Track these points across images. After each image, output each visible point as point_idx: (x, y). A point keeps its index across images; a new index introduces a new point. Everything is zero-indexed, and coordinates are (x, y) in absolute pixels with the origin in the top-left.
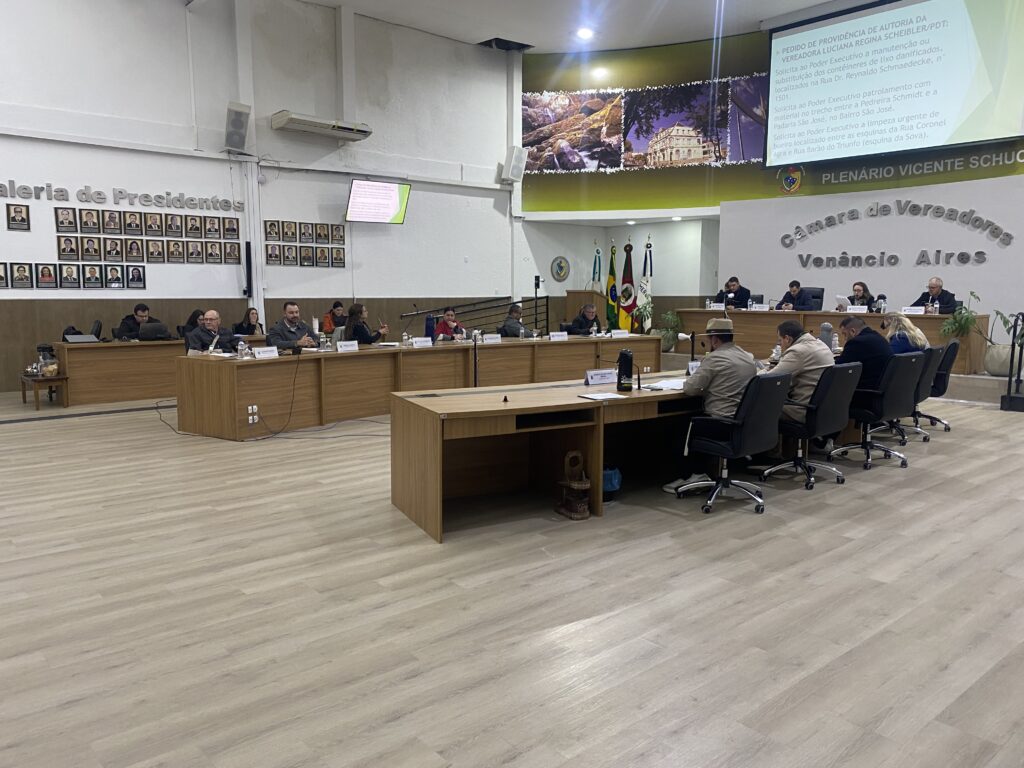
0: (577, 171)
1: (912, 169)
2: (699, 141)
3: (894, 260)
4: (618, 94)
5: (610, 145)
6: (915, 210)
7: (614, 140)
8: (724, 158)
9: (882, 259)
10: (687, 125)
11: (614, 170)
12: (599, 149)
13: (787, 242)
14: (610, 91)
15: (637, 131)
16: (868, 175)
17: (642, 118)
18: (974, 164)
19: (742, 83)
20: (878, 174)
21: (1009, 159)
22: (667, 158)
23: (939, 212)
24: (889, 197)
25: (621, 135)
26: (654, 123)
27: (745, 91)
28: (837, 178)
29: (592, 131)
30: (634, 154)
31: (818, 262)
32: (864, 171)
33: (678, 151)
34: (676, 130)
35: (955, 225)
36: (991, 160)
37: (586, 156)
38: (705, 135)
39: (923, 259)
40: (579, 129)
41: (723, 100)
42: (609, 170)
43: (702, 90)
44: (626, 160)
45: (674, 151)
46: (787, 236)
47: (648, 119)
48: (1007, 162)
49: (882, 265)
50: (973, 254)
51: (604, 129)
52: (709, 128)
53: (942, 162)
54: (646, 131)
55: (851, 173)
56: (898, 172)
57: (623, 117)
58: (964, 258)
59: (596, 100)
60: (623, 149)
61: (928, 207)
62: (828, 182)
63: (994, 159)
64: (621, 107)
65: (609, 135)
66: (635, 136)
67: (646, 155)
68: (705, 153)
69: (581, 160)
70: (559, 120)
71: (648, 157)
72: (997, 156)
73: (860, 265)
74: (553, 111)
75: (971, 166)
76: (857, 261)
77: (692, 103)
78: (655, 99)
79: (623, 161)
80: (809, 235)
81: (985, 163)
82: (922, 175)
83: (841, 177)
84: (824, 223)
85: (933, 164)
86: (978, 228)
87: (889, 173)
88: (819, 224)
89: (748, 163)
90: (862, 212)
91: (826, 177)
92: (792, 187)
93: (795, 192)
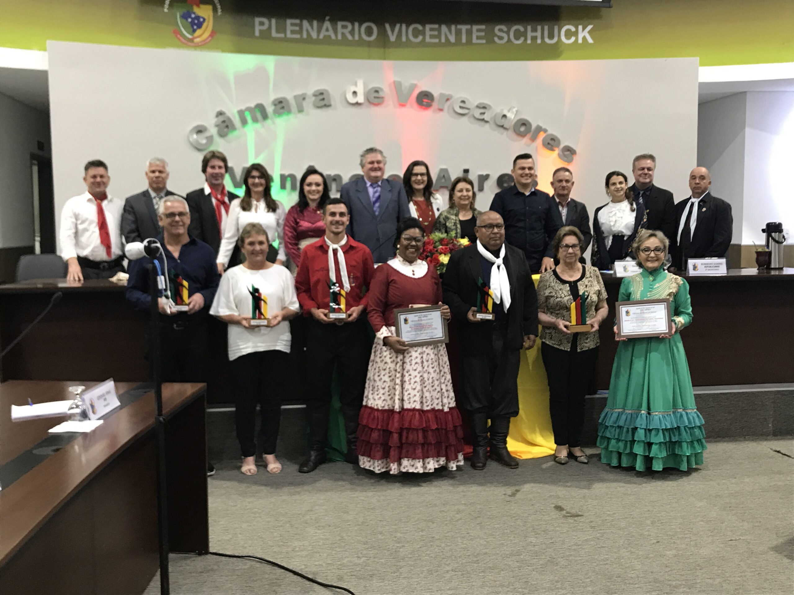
1: (407, 32)
6: (425, 100)
13: (201, 140)
16: (336, 32)
18: (501, 38)
20: (352, 33)
21: (551, 36)
28: (281, 29)
32: (327, 24)
36: (525, 34)
46: (200, 130)
48: (547, 40)
53: (453, 27)
55: (305, 23)
62: (265, 34)
63: (530, 34)
72: (534, 30)
75: (496, 39)
81: (517, 38)
82: (423, 44)
83: (289, 28)
84: (270, 109)
85: (439, 30)
86: (522, 135)
87: (369, 32)
88: (260, 109)
90: (337, 98)
91: (260, 24)
92: (198, 32)
93: (203, 44)
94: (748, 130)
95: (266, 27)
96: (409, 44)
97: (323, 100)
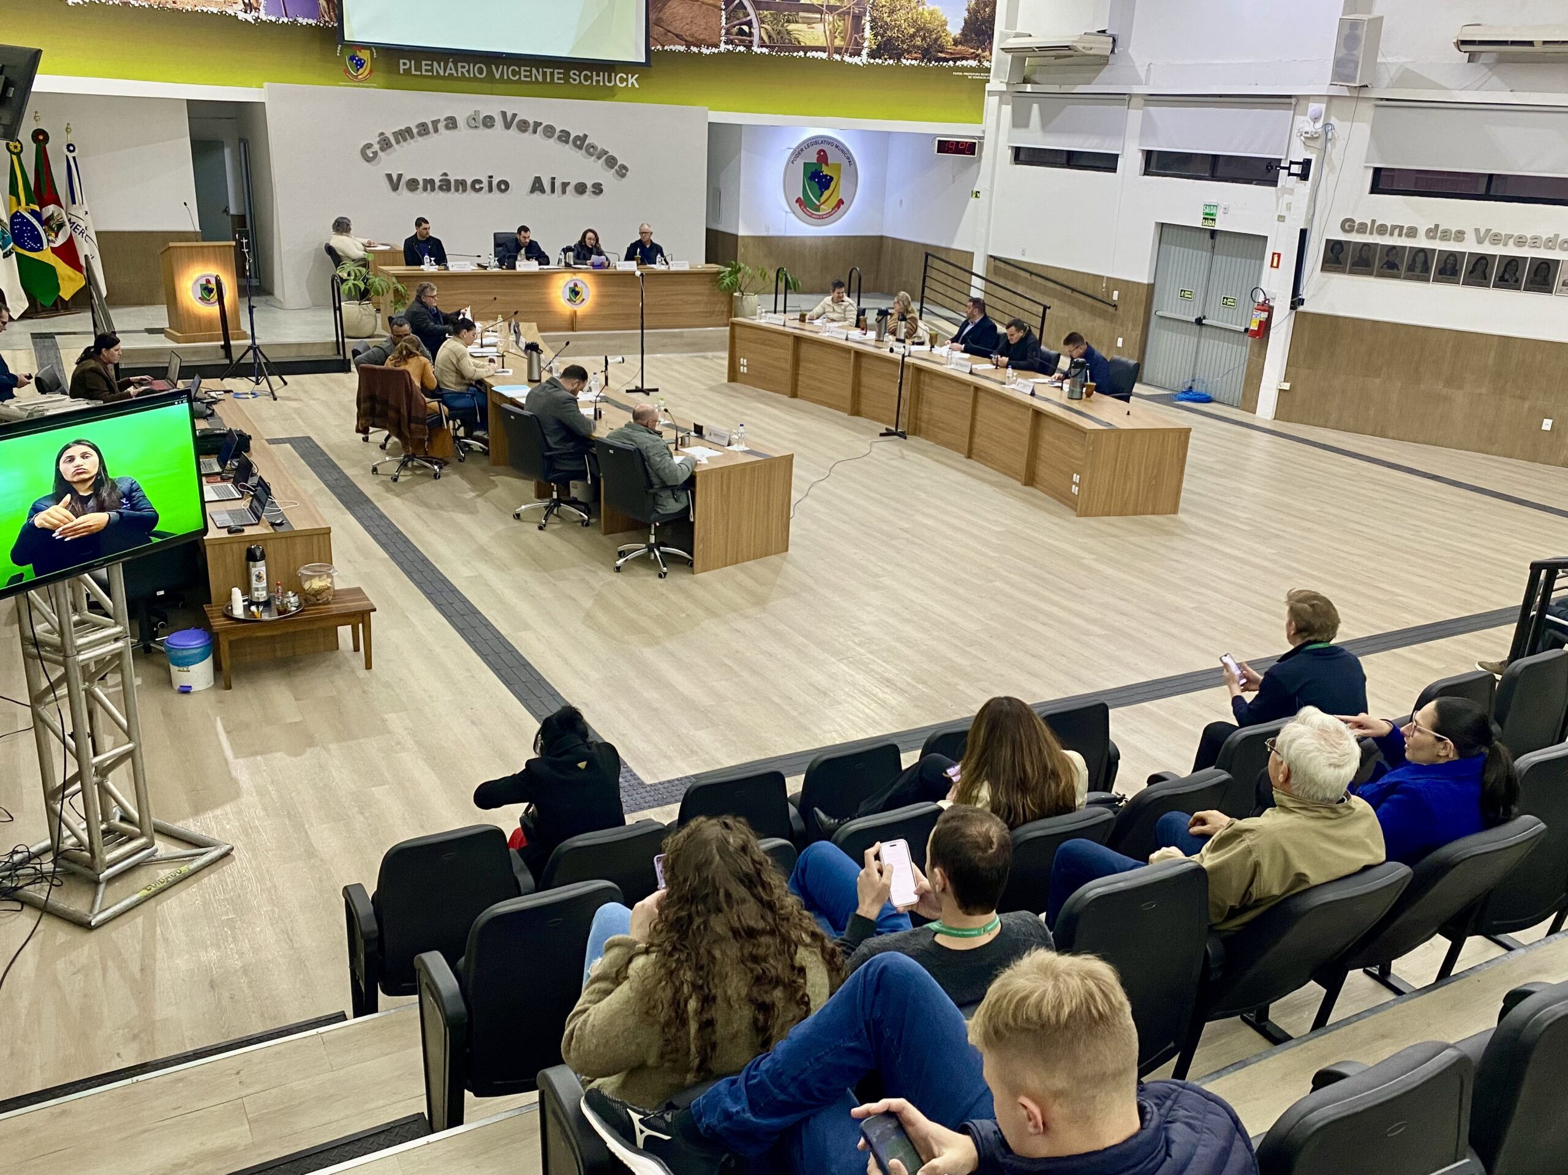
1: (507, 72)
3: (504, 186)
6: (523, 126)
8: (257, 9)
9: (490, 183)
13: (368, 155)
16: (457, 70)
18: (575, 80)
20: (468, 71)
21: (610, 81)
23: (549, 131)
24: (492, 105)
28: (418, 68)
31: (412, 185)
32: (451, 65)
35: (568, 149)
36: (591, 78)
39: (537, 186)
46: (369, 146)
48: (606, 84)
49: (490, 189)
50: (589, 185)
53: (541, 71)
55: (435, 64)
56: (490, 72)
58: (581, 189)
61: (537, 125)
62: (407, 72)
63: (595, 78)
72: (598, 75)
73: (464, 190)
75: (571, 81)
76: (461, 185)
80: (397, 147)
81: (586, 80)
82: (519, 81)
83: (424, 67)
84: (415, 131)
85: (531, 71)
86: (592, 155)
87: (481, 72)
88: (408, 130)
89: (294, 23)
90: (461, 123)
91: (404, 64)
92: (361, 71)
93: (365, 80)
94: (743, 152)
95: (407, 66)
96: (509, 81)
97: (452, 124)
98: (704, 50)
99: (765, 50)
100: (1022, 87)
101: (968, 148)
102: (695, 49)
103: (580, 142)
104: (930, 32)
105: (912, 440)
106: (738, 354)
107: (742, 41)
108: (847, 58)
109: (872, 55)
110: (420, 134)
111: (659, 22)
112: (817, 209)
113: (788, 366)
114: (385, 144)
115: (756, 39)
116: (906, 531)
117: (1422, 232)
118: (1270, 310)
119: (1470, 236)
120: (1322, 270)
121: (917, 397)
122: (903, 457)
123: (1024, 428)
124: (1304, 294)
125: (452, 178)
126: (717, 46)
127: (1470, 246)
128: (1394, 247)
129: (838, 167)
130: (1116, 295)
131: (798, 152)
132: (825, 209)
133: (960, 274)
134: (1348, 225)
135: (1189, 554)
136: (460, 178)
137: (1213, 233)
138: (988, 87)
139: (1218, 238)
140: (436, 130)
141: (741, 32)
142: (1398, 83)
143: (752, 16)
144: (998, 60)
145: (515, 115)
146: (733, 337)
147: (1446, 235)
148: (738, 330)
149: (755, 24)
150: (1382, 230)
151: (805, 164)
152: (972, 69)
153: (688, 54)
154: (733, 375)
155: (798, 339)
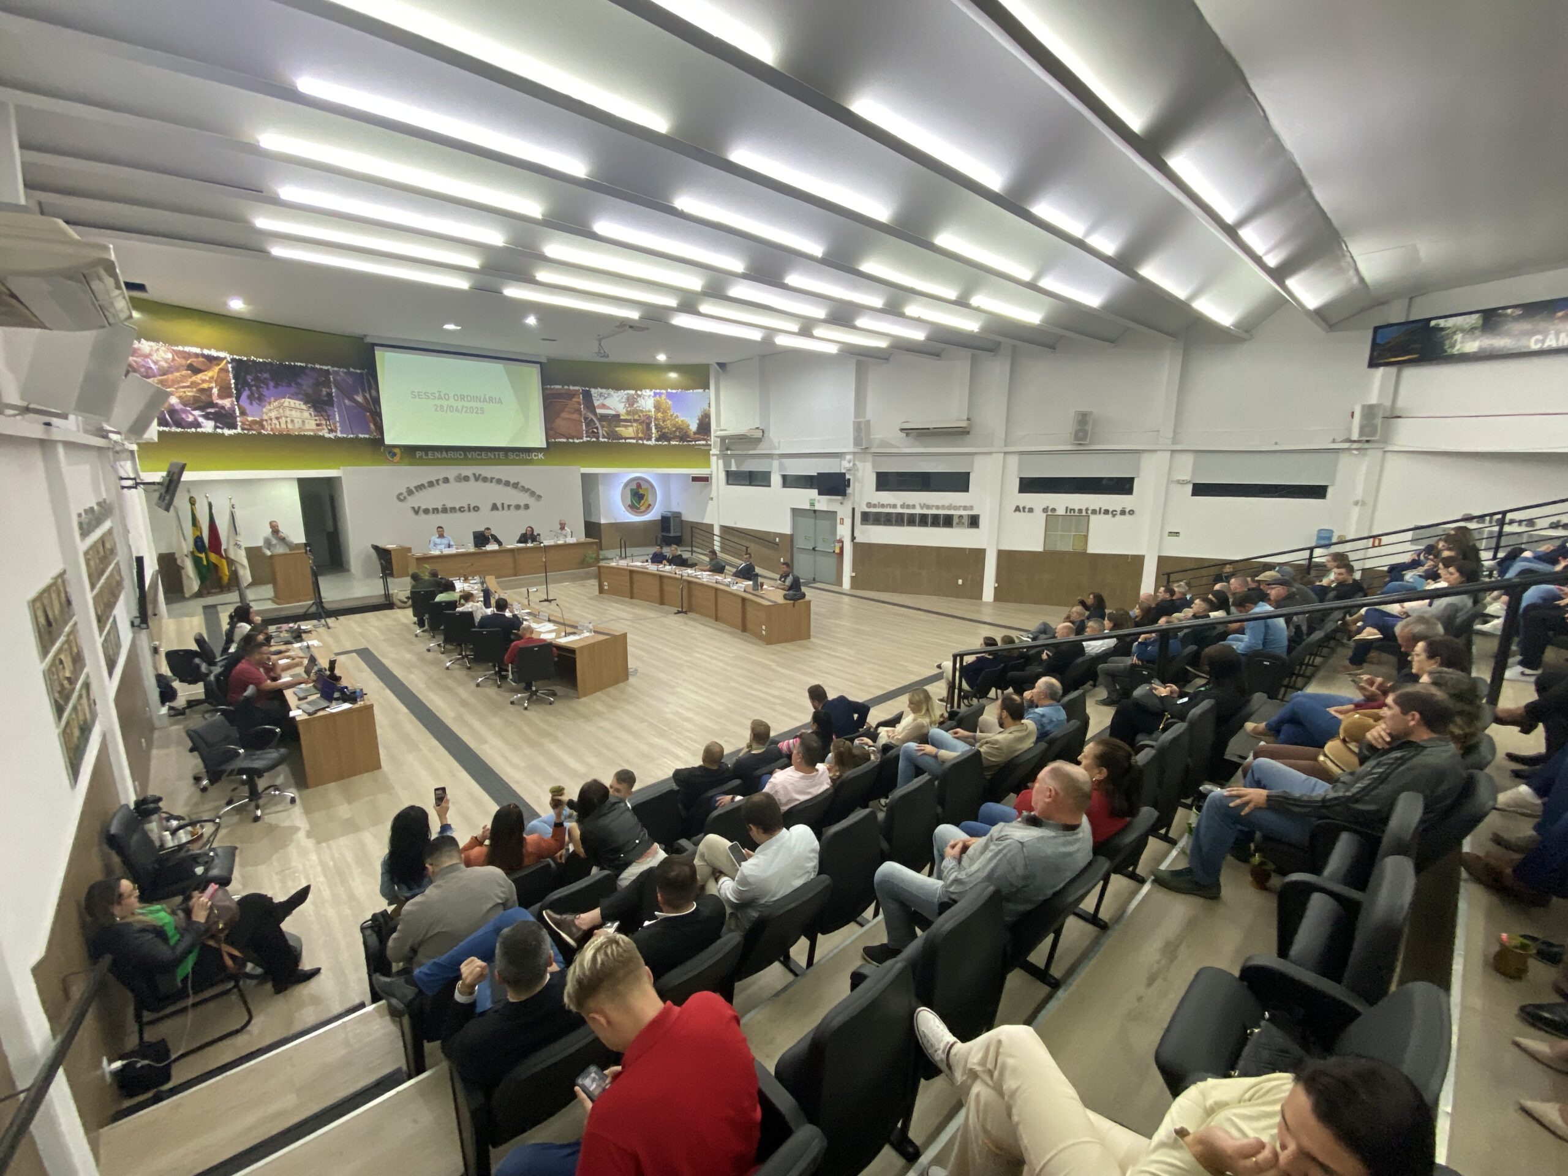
0: (193, 430)
1: (475, 455)
2: (310, 414)
3: (476, 509)
4: (225, 358)
5: (223, 407)
6: (485, 480)
7: (227, 403)
8: (336, 432)
9: (469, 508)
10: (297, 399)
11: (232, 432)
12: (212, 410)
13: (401, 498)
14: (214, 353)
15: (249, 397)
16: (448, 455)
17: (252, 386)
19: (342, 374)
20: (455, 456)
21: (530, 457)
22: (283, 426)
23: (499, 481)
24: (468, 471)
25: (234, 399)
26: (265, 392)
27: (344, 380)
29: (202, 391)
30: (250, 419)
31: (426, 511)
32: (445, 453)
33: (292, 421)
34: (287, 402)
35: (509, 489)
36: (519, 456)
37: (201, 416)
38: (316, 410)
39: (495, 507)
40: (188, 387)
41: (327, 383)
42: (227, 432)
43: (308, 371)
44: (243, 424)
45: (289, 420)
46: (401, 494)
47: (258, 387)
49: (469, 510)
50: (522, 505)
51: (215, 391)
52: (319, 404)
54: (261, 399)
55: (436, 453)
56: (465, 455)
57: (233, 381)
58: (518, 507)
59: (201, 359)
60: (238, 413)
61: (492, 479)
62: (421, 457)
63: (521, 456)
64: (227, 371)
65: (221, 397)
66: (248, 401)
67: (262, 420)
68: (318, 425)
69: (196, 420)
70: (164, 374)
71: (264, 423)
72: (522, 454)
73: (455, 512)
74: (156, 363)
76: (453, 510)
77: (299, 381)
78: (261, 371)
79: (239, 424)
80: (416, 493)
81: (517, 457)
82: (482, 459)
83: (430, 455)
84: (426, 485)
85: (490, 454)
86: (523, 491)
88: (423, 485)
89: (357, 438)
90: (451, 479)
91: (418, 454)
92: (395, 459)
93: (398, 462)
94: (600, 485)
95: (421, 455)
96: (476, 459)
97: (446, 480)
98: (576, 441)
99: (606, 440)
100: (725, 452)
101: (705, 479)
102: (571, 440)
103: (516, 486)
104: (682, 429)
105: (690, 615)
106: (603, 580)
107: (594, 437)
108: (645, 442)
109: (657, 440)
110: (429, 486)
111: (552, 429)
112: (639, 509)
113: (628, 584)
114: (410, 492)
115: (601, 435)
116: (687, 661)
117: (899, 506)
118: (842, 542)
119: (918, 506)
120: (862, 524)
121: (690, 596)
122: (686, 624)
123: (740, 605)
124: (855, 535)
125: (448, 506)
126: (582, 438)
127: (918, 511)
128: (888, 514)
129: (647, 489)
130: (777, 539)
131: (626, 485)
132: (643, 509)
133: (708, 535)
134: (869, 505)
135: (818, 658)
136: (452, 506)
137: (815, 511)
138: (711, 452)
139: (817, 513)
140: (438, 484)
141: (593, 432)
142: (879, 446)
143: (598, 424)
144: (713, 439)
145: (480, 475)
146: (599, 572)
147: (908, 507)
148: (602, 570)
149: (600, 428)
150: (883, 506)
151: (632, 490)
152: (703, 445)
153: (568, 443)
154: (601, 590)
155: (631, 572)
